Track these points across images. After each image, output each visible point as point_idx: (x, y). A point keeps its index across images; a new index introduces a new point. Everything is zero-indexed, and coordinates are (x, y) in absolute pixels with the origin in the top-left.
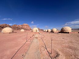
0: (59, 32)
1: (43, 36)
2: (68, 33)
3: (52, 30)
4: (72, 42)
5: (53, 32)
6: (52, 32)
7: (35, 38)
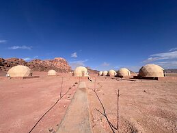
0: (135, 77)
1: (97, 86)
3: (118, 72)
4: (165, 101)
5: (121, 77)
6: (119, 76)
7: (80, 89)
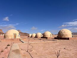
2: (68, 39)
3: (44, 34)
